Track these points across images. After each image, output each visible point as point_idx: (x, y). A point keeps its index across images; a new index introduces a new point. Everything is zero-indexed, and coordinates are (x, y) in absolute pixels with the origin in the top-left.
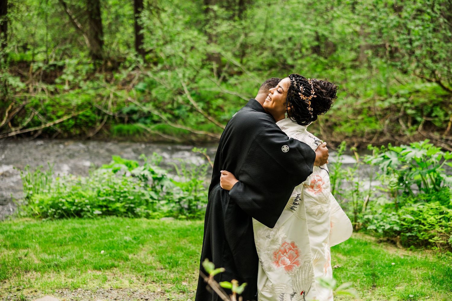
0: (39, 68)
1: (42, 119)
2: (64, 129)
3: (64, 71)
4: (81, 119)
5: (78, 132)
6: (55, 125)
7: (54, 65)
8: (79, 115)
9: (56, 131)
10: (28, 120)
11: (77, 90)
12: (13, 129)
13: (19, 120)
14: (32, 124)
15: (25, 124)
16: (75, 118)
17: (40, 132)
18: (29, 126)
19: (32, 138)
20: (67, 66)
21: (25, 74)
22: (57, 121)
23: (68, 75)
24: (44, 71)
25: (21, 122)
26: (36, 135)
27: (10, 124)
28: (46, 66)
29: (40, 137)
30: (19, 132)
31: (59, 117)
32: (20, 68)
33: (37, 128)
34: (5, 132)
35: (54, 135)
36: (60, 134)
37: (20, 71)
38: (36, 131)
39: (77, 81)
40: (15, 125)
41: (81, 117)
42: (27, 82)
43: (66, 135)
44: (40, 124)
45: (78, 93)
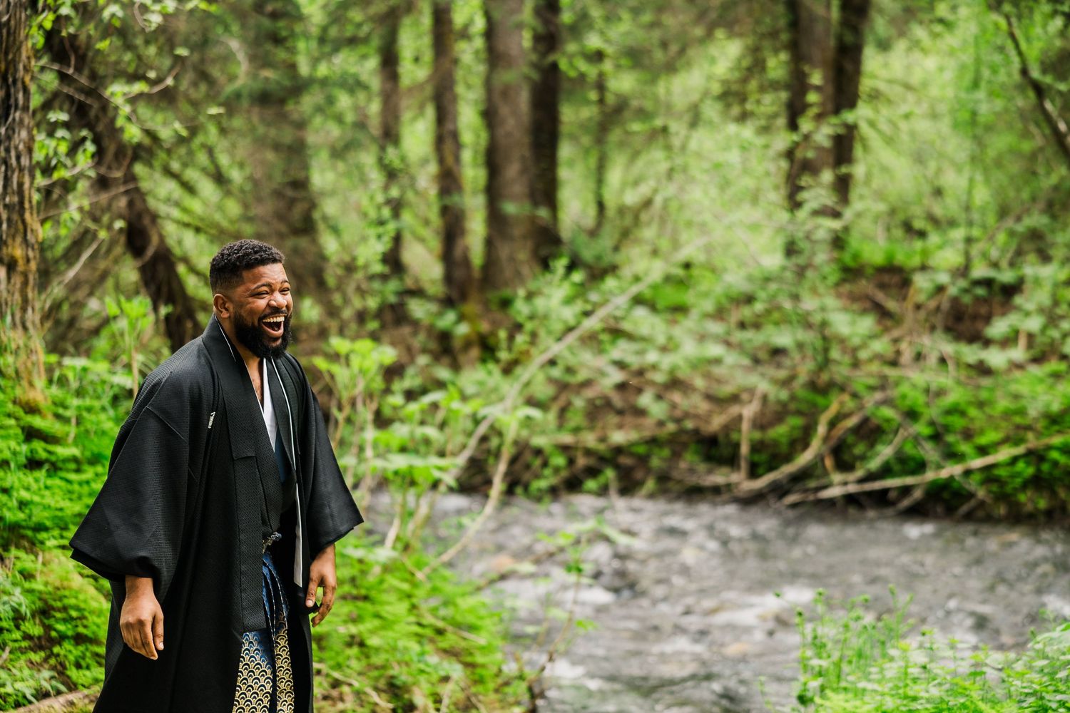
0: (940, 289)
1: (930, 452)
2: (994, 488)
3: (1018, 300)
4: (1055, 464)
5: (1042, 504)
6: (968, 473)
7: (988, 283)
8: (1049, 448)
9: (971, 495)
10: (885, 452)
11: (1054, 365)
12: (837, 477)
13: (859, 449)
14: (897, 467)
15: (874, 464)
16: (1035, 456)
17: (918, 494)
18: (886, 471)
19: (890, 511)
20: (1027, 286)
21: (891, 305)
22: (978, 462)
23: (1027, 314)
24: (955, 301)
25: (863, 458)
26: (906, 503)
27: (829, 463)
28: (963, 283)
29: (917, 512)
30: (852, 488)
31: (983, 451)
32: (882, 286)
33: (909, 480)
34: (812, 484)
35: (965, 508)
36: (982, 504)
37: (880, 296)
38: (906, 490)
39: (1055, 334)
40: (844, 465)
41: (1055, 455)
42: (896, 333)
43: (1002, 510)
44: (921, 466)
45: (1057, 376)
